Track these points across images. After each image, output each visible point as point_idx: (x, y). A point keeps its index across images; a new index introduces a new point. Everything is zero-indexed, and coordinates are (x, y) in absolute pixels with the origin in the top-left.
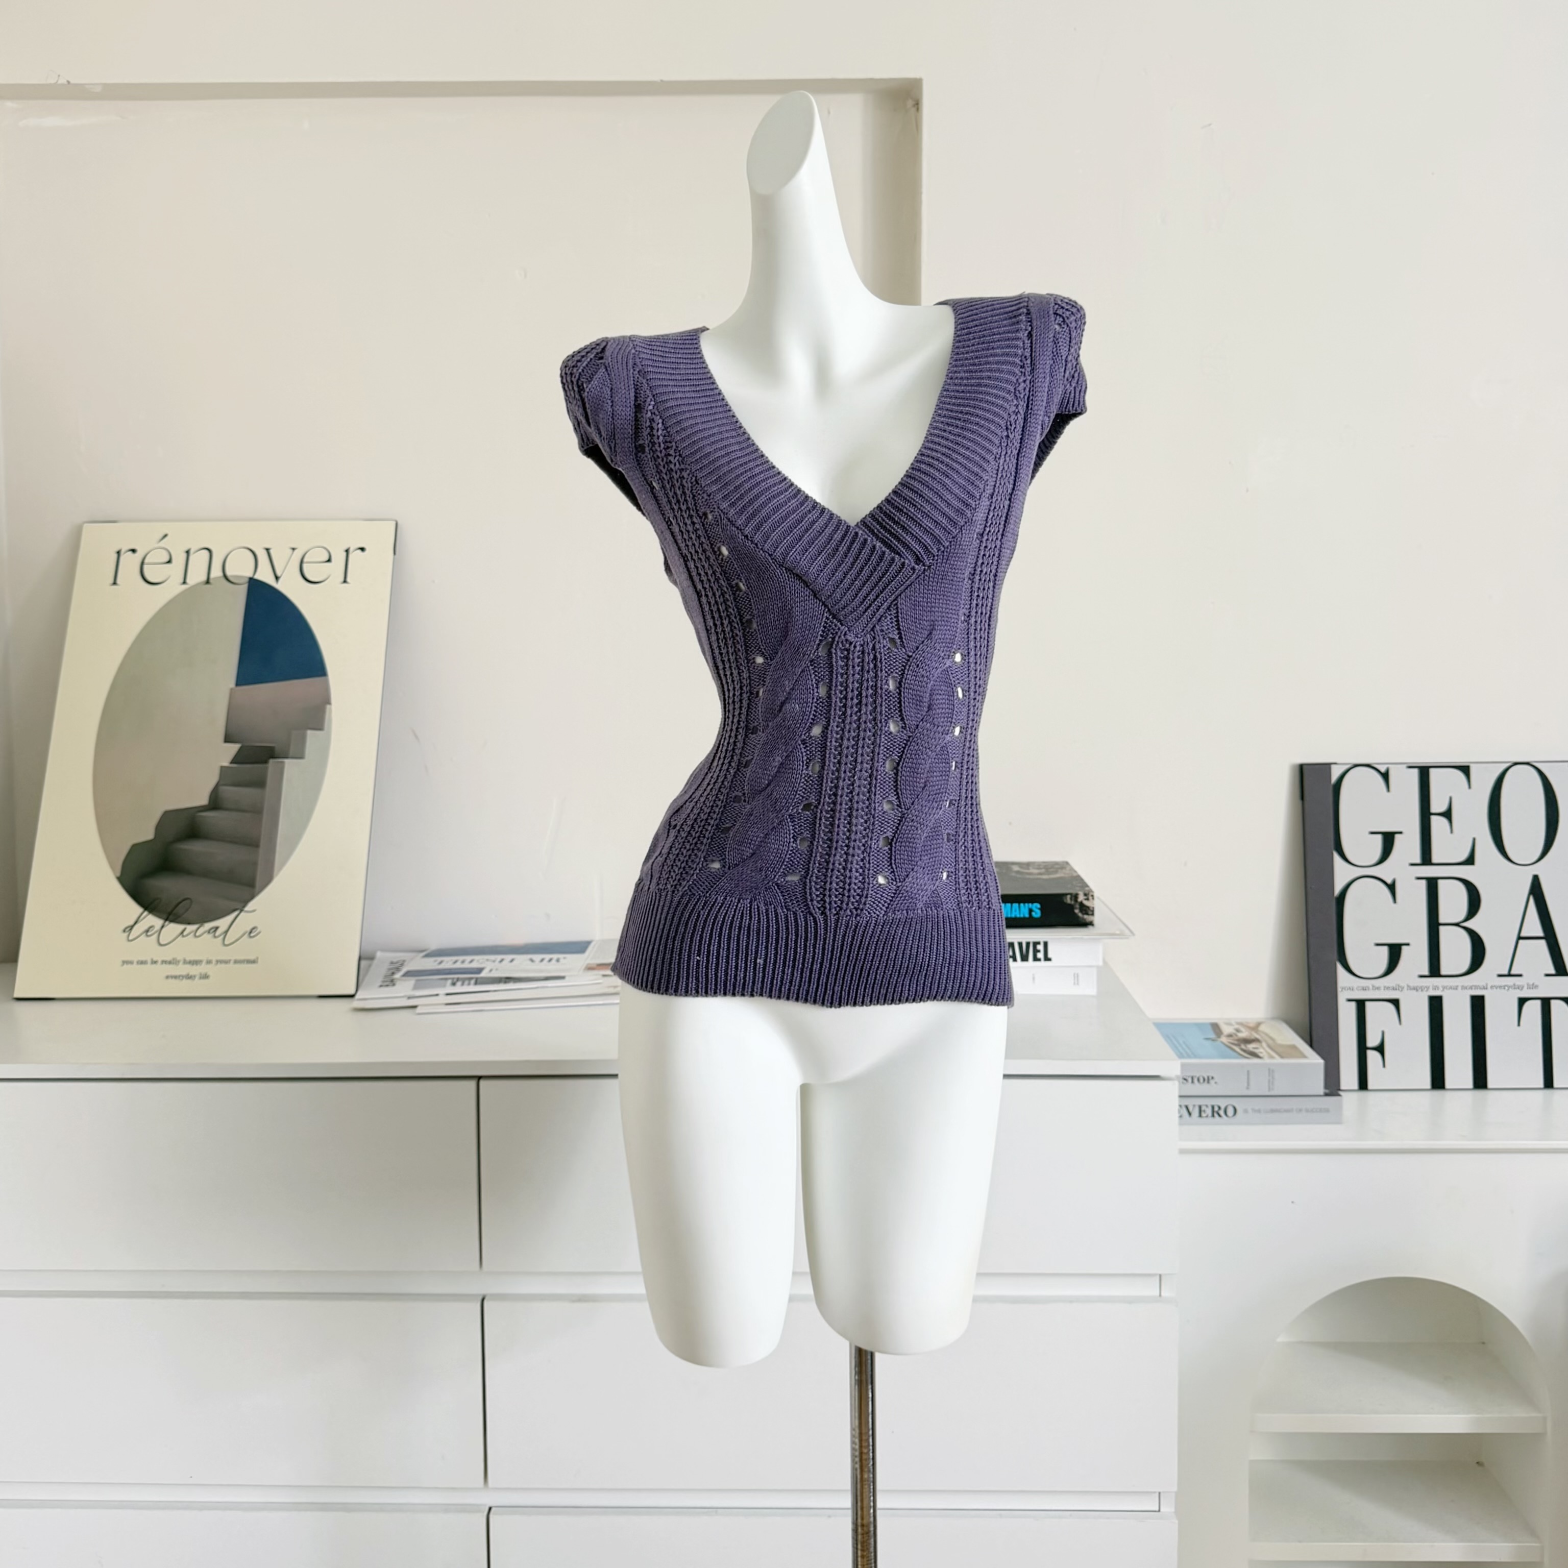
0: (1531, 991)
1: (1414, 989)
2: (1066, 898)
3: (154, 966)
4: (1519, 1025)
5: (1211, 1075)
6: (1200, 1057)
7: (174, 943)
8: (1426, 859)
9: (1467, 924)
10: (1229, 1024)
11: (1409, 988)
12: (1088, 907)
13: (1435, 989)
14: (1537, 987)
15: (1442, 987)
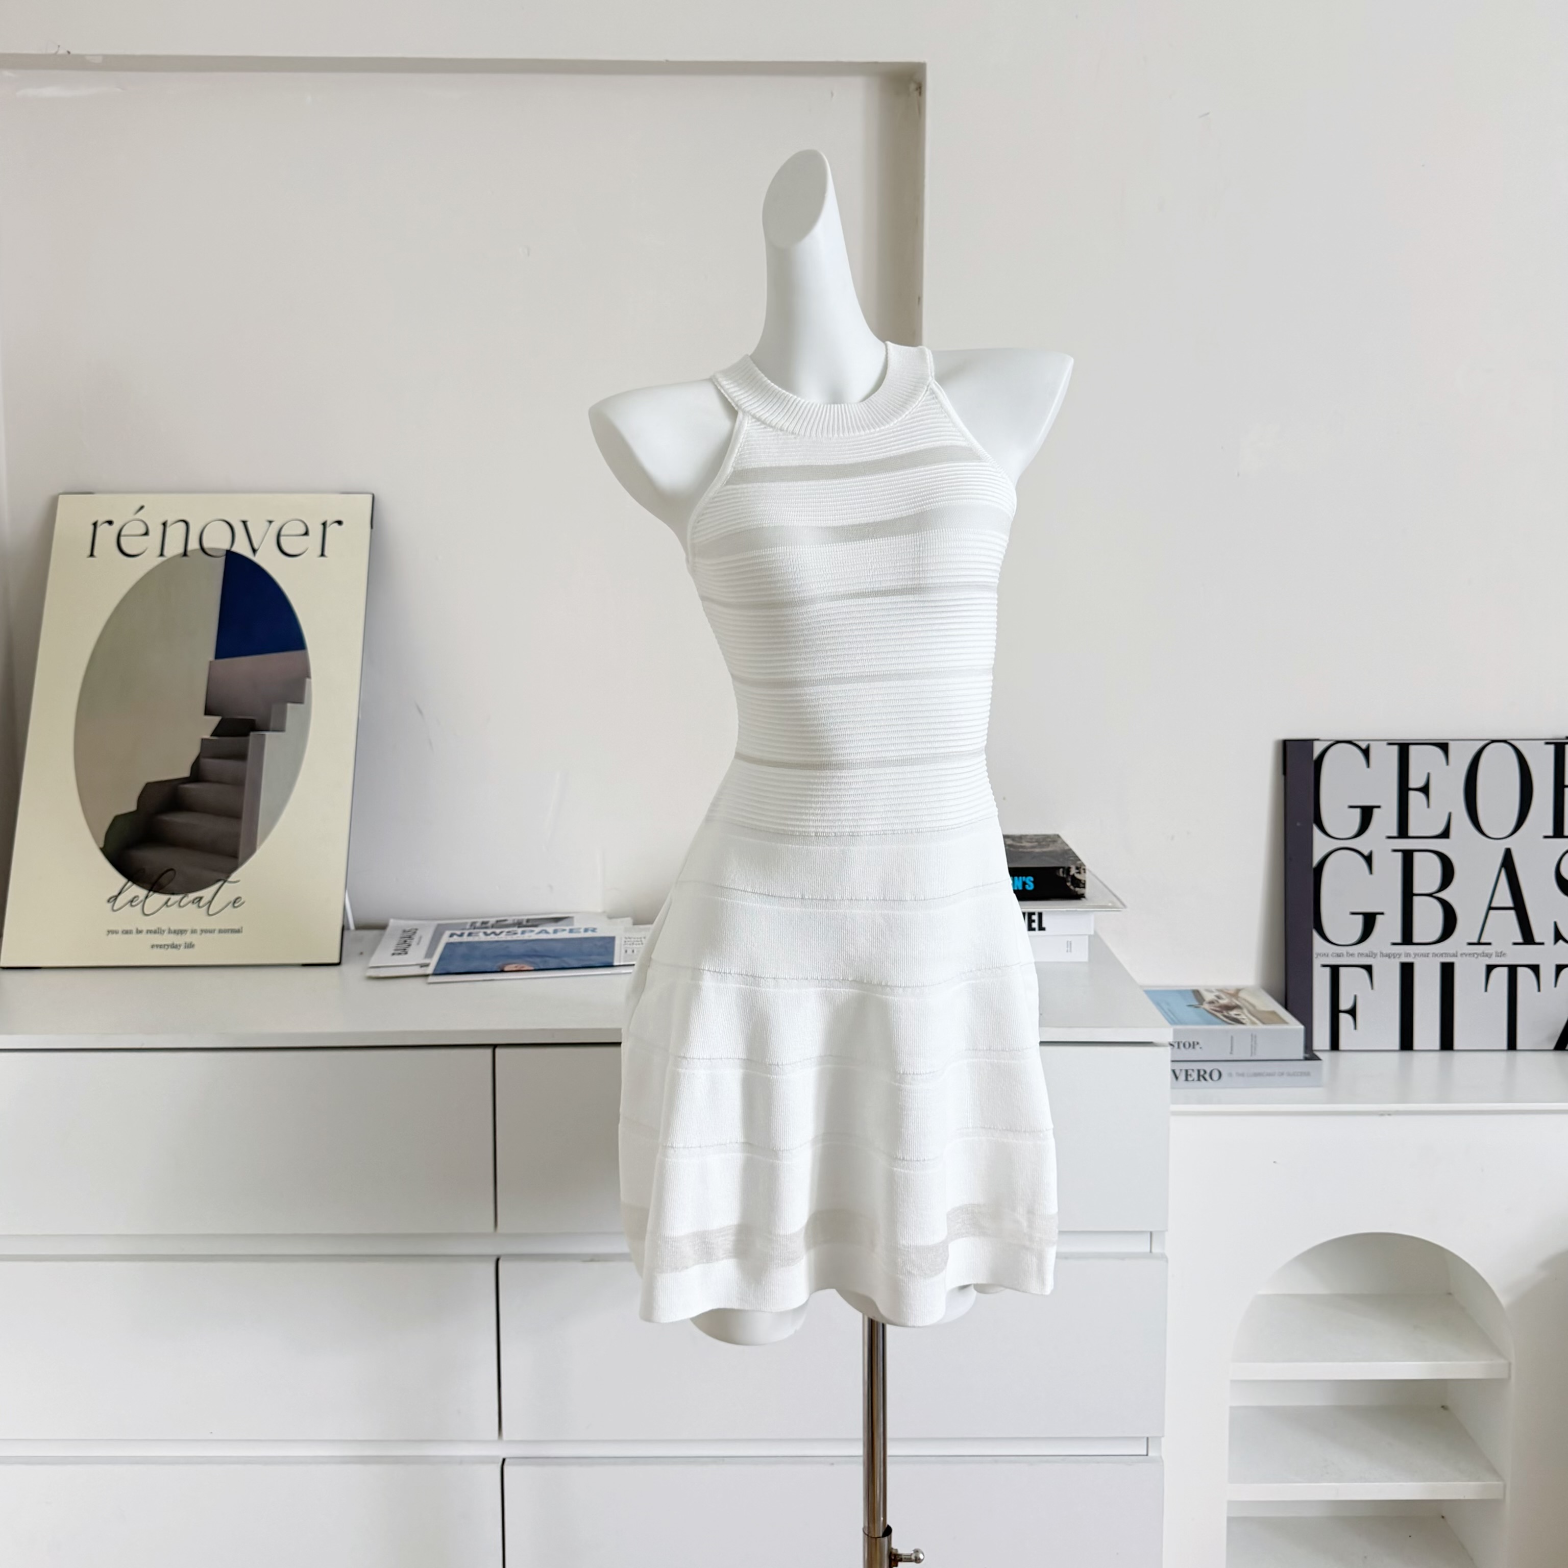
0: (1499, 958)
1: (1387, 956)
2: (1059, 871)
3: (140, 935)
4: (1486, 990)
5: (1196, 1040)
6: (1186, 1024)
7: (160, 911)
8: (1403, 832)
9: (1439, 895)
10: (1211, 991)
11: (1382, 955)
12: (1080, 880)
13: (1407, 956)
14: (1504, 954)
15: (1414, 954)
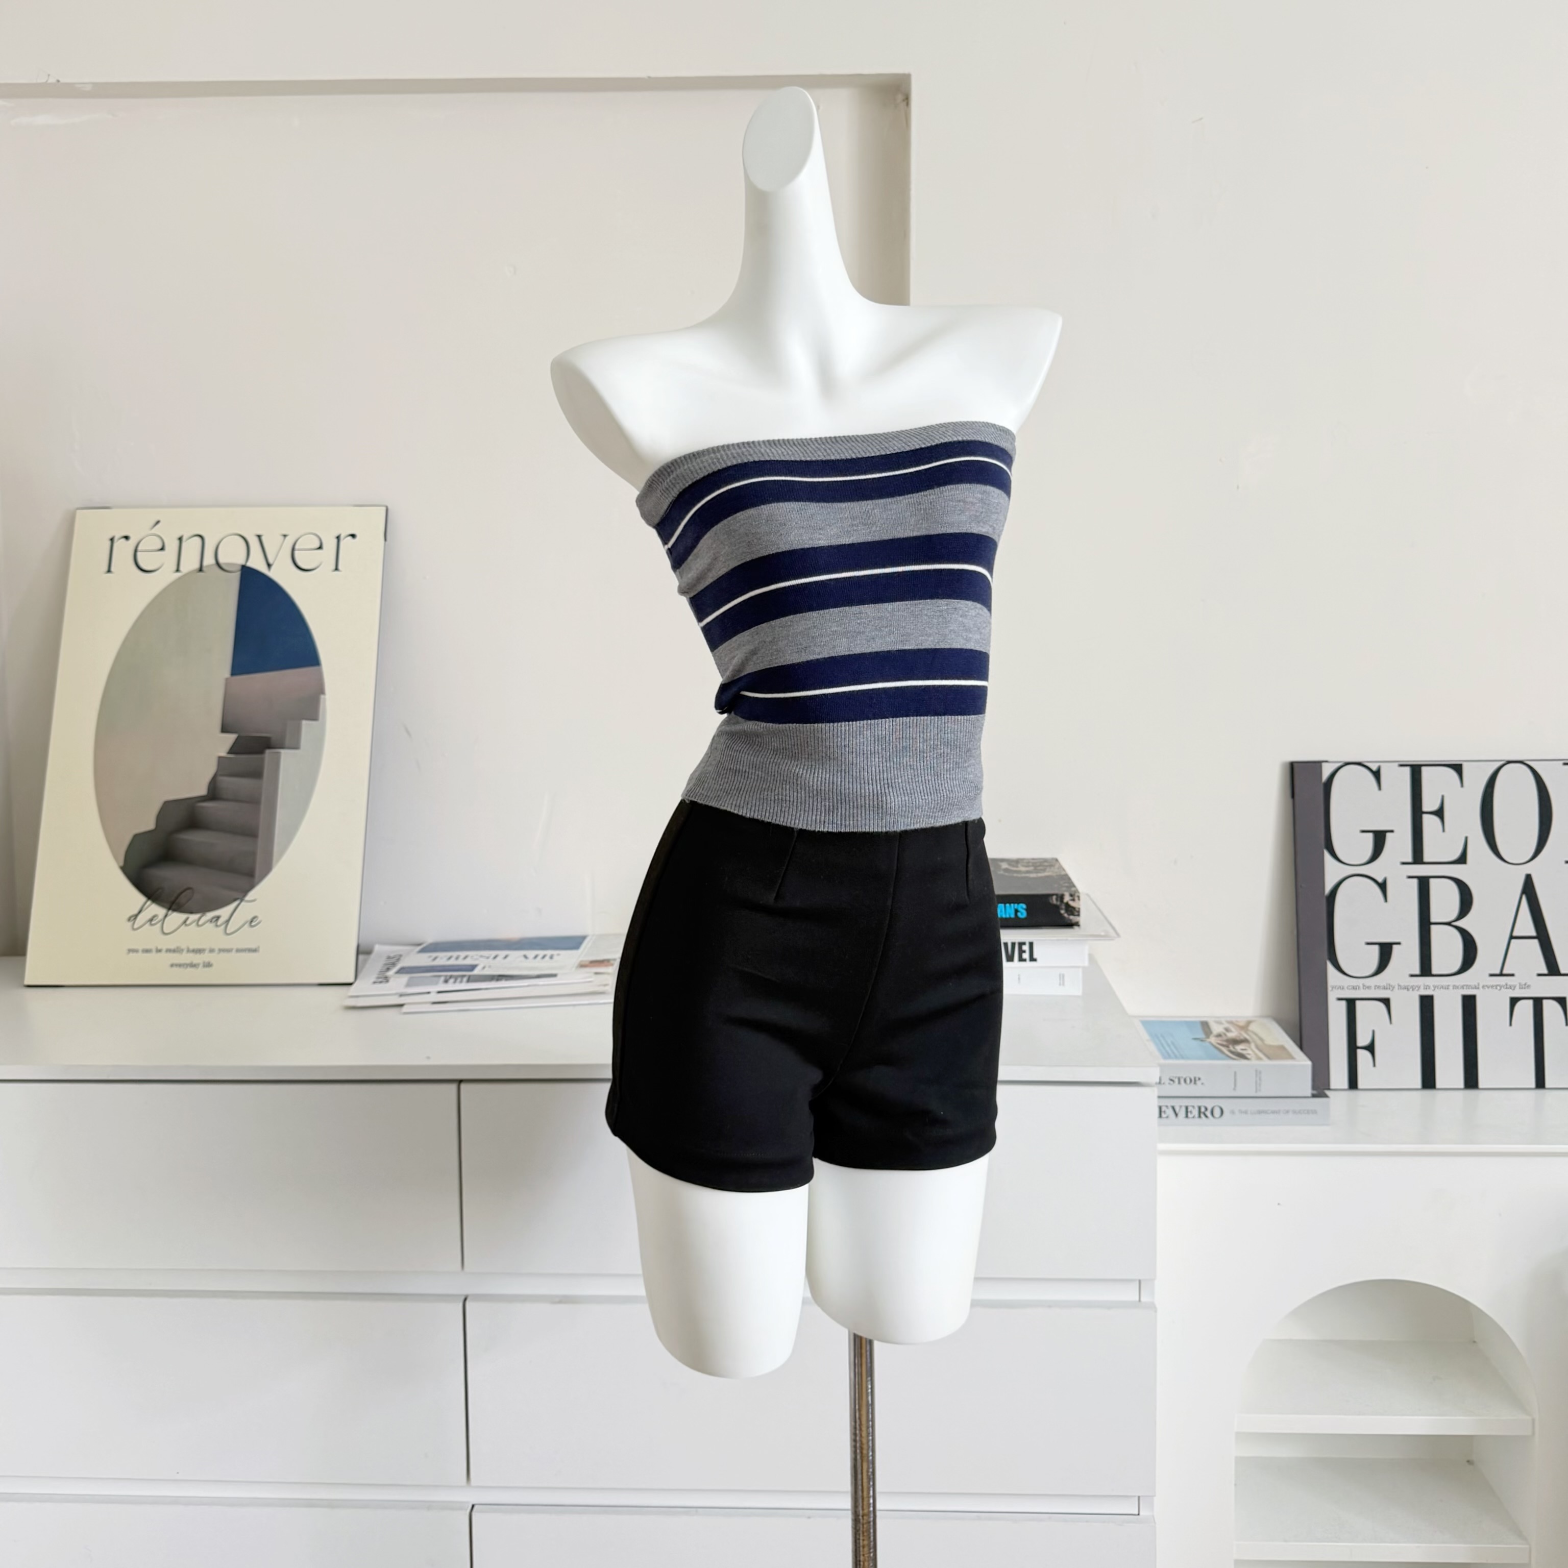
0: (1523, 990)
1: (1405, 989)
2: (1052, 899)
3: (160, 954)
4: (1510, 1024)
5: (1197, 1076)
6: (1188, 1058)
7: (177, 931)
8: (1418, 857)
9: (1458, 924)
10: (1220, 1023)
11: (1400, 987)
12: (1074, 908)
13: (1426, 989)
14: (1529, 986)
15: (1433, 986)
